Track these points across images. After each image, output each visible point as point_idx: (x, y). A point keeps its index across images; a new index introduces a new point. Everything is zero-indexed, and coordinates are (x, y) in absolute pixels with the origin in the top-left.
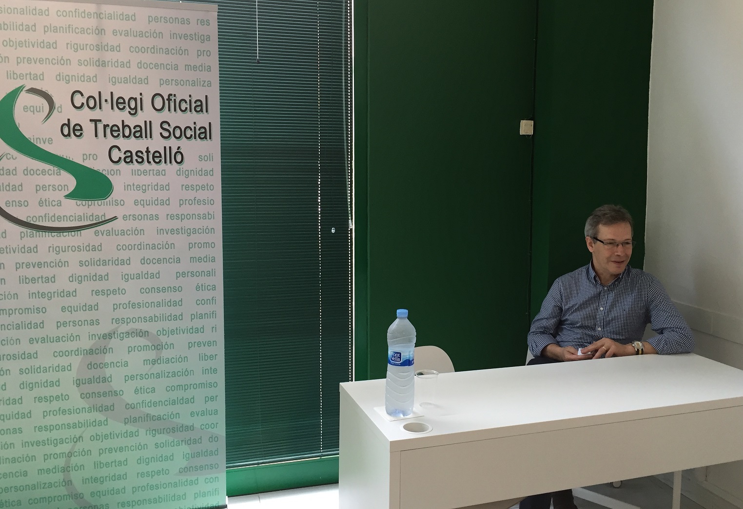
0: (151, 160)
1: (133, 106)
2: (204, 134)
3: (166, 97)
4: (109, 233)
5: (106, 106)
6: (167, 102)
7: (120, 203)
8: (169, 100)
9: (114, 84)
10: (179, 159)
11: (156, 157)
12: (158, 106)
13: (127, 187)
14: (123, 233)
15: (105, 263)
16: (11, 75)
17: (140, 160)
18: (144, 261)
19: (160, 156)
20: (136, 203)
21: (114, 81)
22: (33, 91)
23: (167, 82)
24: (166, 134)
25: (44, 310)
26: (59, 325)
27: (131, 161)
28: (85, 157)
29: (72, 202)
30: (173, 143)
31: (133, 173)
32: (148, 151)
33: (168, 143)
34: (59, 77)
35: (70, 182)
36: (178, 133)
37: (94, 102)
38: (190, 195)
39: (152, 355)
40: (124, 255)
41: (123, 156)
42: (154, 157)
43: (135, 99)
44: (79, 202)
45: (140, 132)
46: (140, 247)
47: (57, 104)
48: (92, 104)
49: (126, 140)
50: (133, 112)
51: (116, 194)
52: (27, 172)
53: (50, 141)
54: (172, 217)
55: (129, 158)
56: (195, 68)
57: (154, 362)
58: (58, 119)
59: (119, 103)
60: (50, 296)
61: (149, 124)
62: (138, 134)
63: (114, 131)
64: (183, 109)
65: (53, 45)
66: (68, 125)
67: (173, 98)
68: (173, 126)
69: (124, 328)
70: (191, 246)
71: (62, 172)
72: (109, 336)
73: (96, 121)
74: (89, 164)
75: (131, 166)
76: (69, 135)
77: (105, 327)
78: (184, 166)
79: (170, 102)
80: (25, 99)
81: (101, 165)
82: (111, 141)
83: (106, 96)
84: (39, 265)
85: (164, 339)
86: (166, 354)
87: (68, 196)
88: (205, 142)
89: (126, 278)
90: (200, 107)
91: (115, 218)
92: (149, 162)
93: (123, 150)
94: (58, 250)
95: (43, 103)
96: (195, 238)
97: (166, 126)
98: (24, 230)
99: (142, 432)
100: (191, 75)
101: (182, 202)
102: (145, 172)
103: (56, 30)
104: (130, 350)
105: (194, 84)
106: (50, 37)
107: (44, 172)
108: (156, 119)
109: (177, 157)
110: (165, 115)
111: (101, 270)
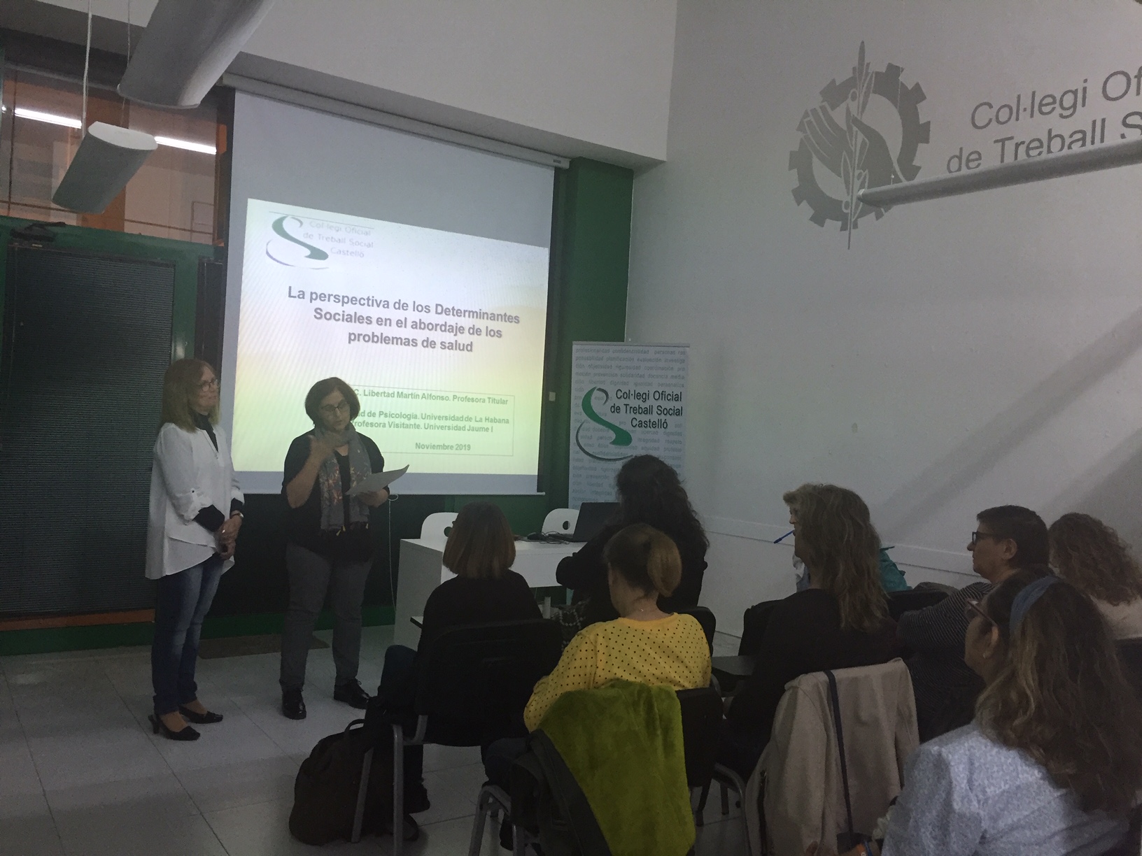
1: (644, 397)
5: (632, 397)
6: (661, 395)
7: (635, 448)
9: (636, 386)
10: (665, 426)
11: (654, 425)
13: (640, 440)
16: (594, 382)
17: (646, 426)
19: (656, 424)
20: (643, 448)
21: (636, 384)
22: (599, 390)
24: (659, 412)
27: (642, 426)
28: (621, 423)
29: (613, 446)
30: (663, 417)
31: (642, 432)
32: (650, 421)
33: (660, 417)
34: (612, 383)
35: (612, 435)
36: (665, 412)
37: (626, 396)
38: (669, 445)
41: (638, 423)
43: (646, 394)
44: (616, 446)
45: (647, 411)
49: (640, 415)
50: (644, 400)
51: (633, 444)
53: (606, 414)
55: (640, 424)
58: (610, 404)
59: (638, 396)
61: (651, 407)
63: (635, 410)
65: (610, 367)
66: (614, 407)
68: (663, 408)
73: (626, 405)
74: (622, 427)
75: (641, 429)
76: (614, 412)
78: (668, 430)
79: (663, 395)
80: (596, 393)
81: (627, 427)
82: (633, 415)
83: (632, 392)
84: (596, 477)
87: (611, 443)
91: (632, 456)
92: (650, 427)
93: (638, 420)
94: (605, 470)
97: (660, 408)
101: (665, 449)
102: (648, 432)
106: (609, 363)
107: (600, 429)
108: (655, 404)
109: (664, 425)
110: (660, 402)
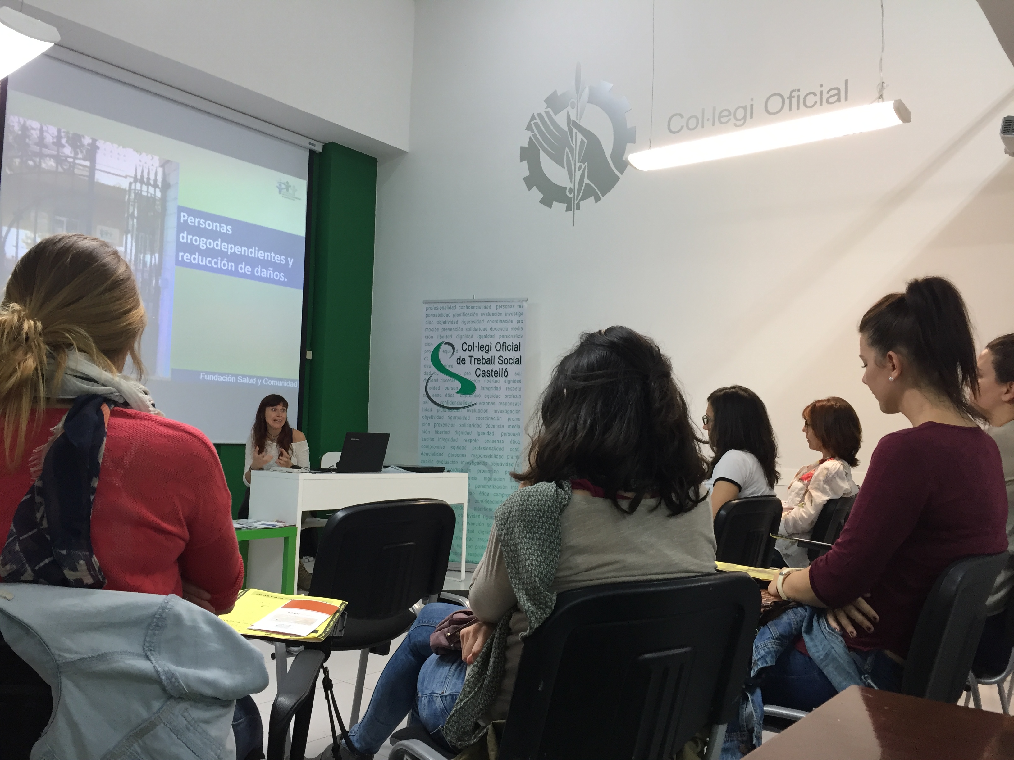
0: (493, 375)
1: (487, 349)
3: (502, 344)
4: (473, 411)
5: (476, 349)
6: (502, 346)
7: (479, 396)
9: (480, 338)
10: (506, 374)
12: (498, 348)
13: (483, 388)
14: (479, 411)
15: (470, 426)
16: (440, 337)
17: (488, 375)
18: (487, 426)
19: (497, 373)
20: (485, 396)
21: (480, 337)
22: (447, 343)
23: (503, 337)
24: (501, 362)
25: (443, 447)
26: (450, 455)
27: (485, 376)
28: (466, 374)
29: (459, 395)
30: (504, 366)
31: (485, 381)
32: (492, 371)
33: (501, 367)
34: (458, 336)
35: (458, 385)
36: (506, 362)
37: (471, 348)
38: (510, 393)
39: (488, 475)
40: (479, 422)
41: (481, 374)
42: (495, 373)
43: (488, 345)
44: (462, 395)
45: (490, 361)
46: (486, 418)
47: (456, 349)
48: (470, 349)
49: (483, 365)
50: (487, 352)
51: (476, 392)
52: (443, 381)
53: (452, 366)
54: (501, 404)
55: (484, 374)
56: (515, 329)
57: (489, 479)
58: (456, 356)
59: (481, 348)
60: (446, 440)
61: (493, 357)
62: (488, 363)
63: (479, 361)
64: (509, 349)
65: (456, 322)
66: (460, 359)
67: (505, 344)
68: (504, 358)
69: (477, 460)
70: (509, 419)
71: (456, 381)
72: (469, 463)
73: (471, 357)
74: (467, 377)
75: (484, 378)
76: (460, 363)
77: (468, 459)
78: (508, 378)
79: (504, 346)
80: (444, 347)
81: (471, 377)
82: (477, 366)
83: (476, 344)
84: (444, 425)
85: (494, 468)
86: (495, 476)
87: (457, 392)
88: (518, 365)
89: (479, 434)
91: (476, 404)
92: (492, 376)
93: (482, 370)
94: (451, 418)
95: (450, 348)
96: (512, 416)
97: (501, 358)
98: (438, 408)
99: (482, 516)
100: (513, 333)
101: (506, 397)
102: (490, 381)
104: (479, 471)
105: (515, 336)
106: (456, 319)
107: (448, 381)
108: (497, 354)
110: (501, 353)
111: (468, 429)
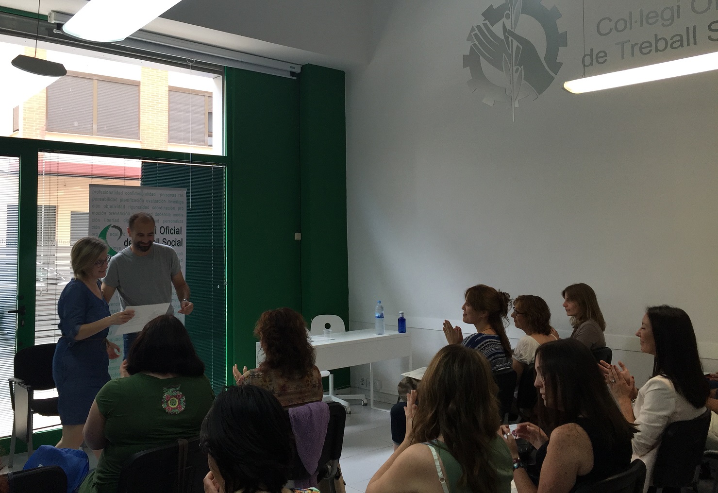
2: (179, 243)
3: (165, 228)
8: (167, 229)
12: (162, 232)
16: (106, 220)
22: (114, 227)
23: (166, 221)
56: (177, 215)
64: (172, 233)
66: (127, 241)
67: (168, 228)
80: (111, 230)
88: (180, 247)
90: (178, 232)
97: (165, 240)
100: (175, 218)
103: (125, 200)
105: (176, 222)
110: (165, 236)
